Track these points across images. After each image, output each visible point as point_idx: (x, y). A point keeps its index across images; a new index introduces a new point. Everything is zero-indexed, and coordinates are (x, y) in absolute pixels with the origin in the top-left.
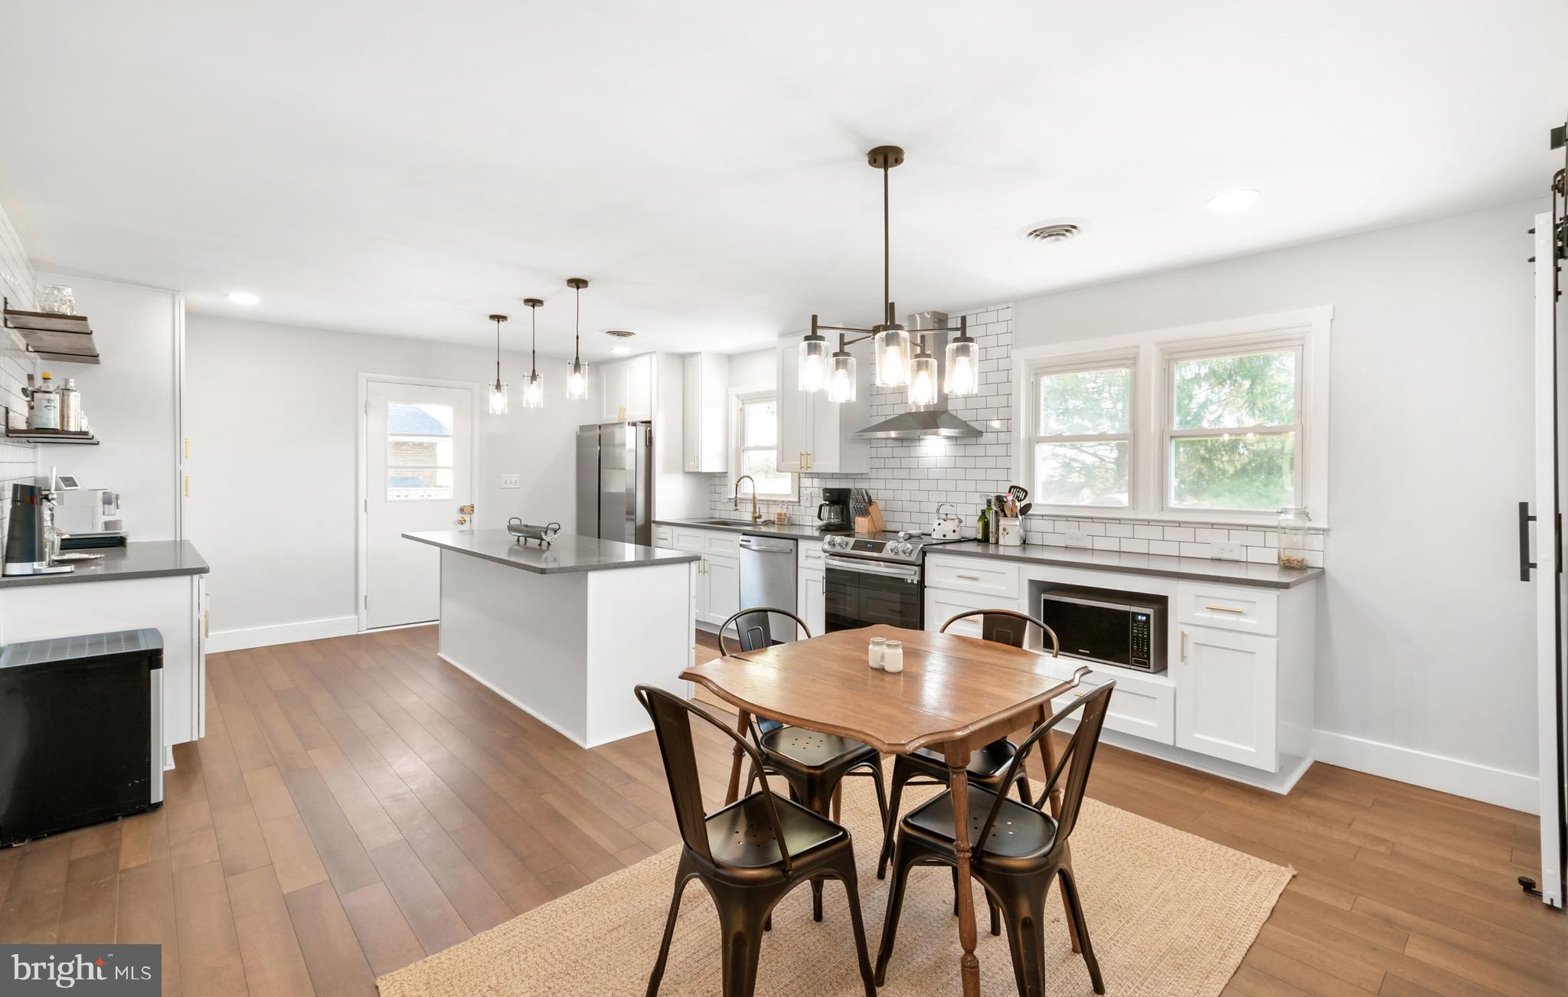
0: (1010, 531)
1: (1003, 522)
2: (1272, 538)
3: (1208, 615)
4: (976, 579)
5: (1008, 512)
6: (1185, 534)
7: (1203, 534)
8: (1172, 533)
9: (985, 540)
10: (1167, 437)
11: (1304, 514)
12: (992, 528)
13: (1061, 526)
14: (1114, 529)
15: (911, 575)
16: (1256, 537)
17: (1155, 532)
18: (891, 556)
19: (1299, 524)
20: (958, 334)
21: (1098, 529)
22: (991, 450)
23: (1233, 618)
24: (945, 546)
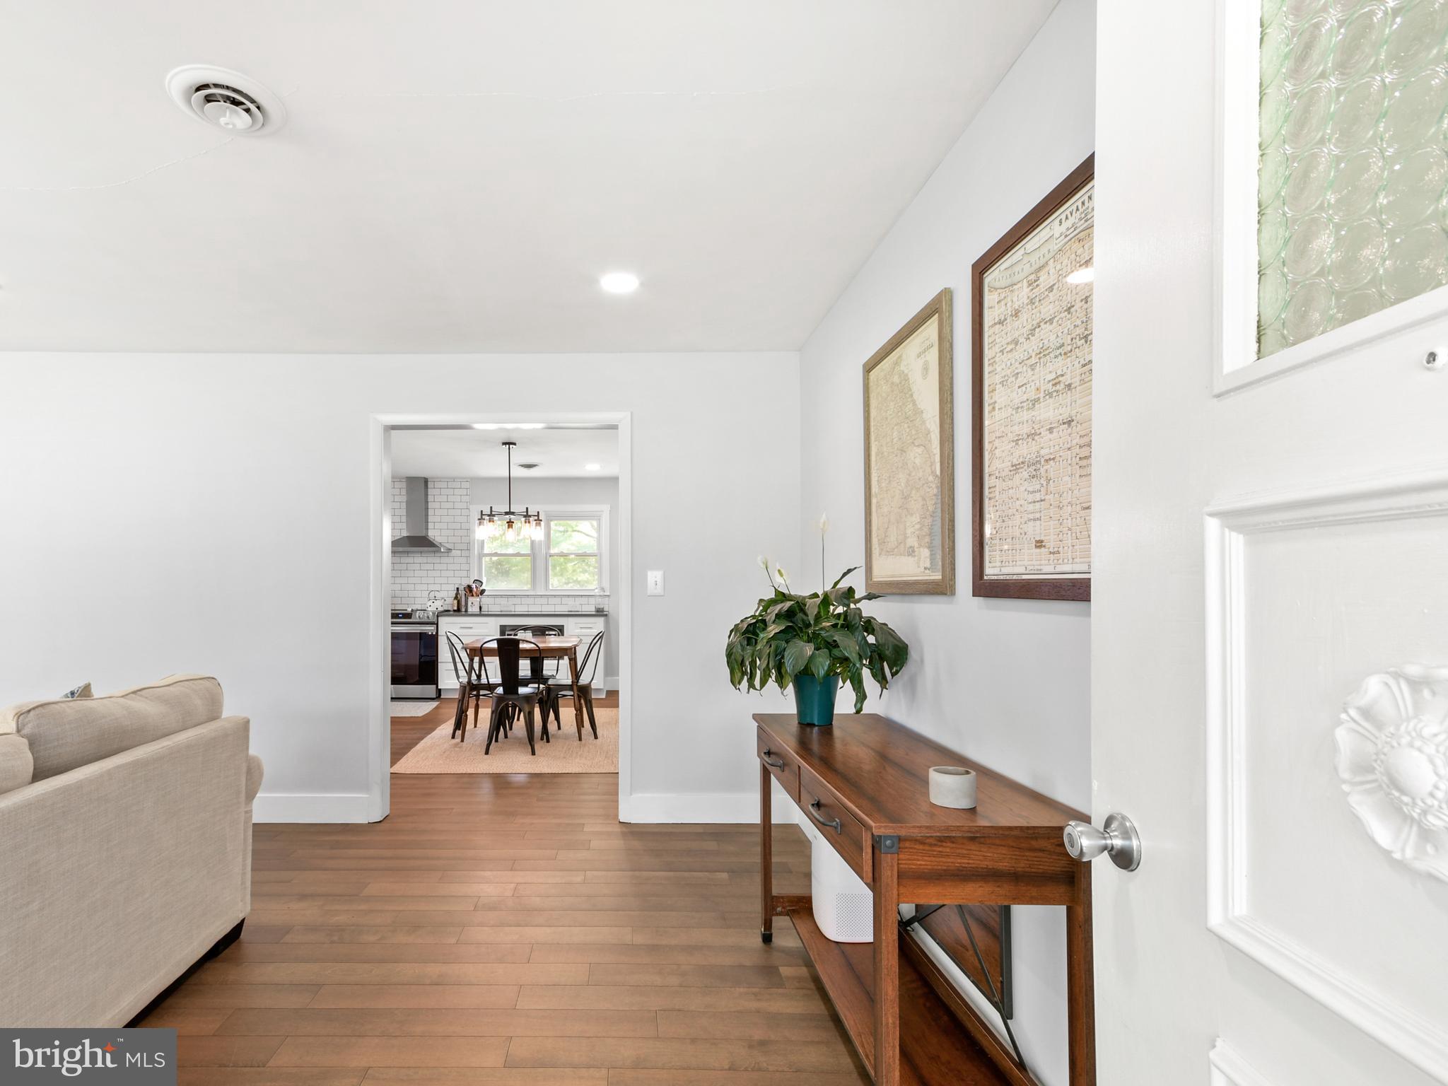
0: (473, 604)
1: (471, 599)
2: (592, 600)
3: (579, 630)
4: (471, 628)
5: (475, 595)
6: (557, 600)
7: (565, 600)
8: (552, 600)
9: (459, 610)
10: (548, 556)
11: (603, 589)
12: (463, 603)
13: (498, 601)
14: (525, 600)
15: (430, 629)
16: (584, 600)
17: (544, 601)
18: (418, 620)
19: (602, 593)
20: (536, 518)
21: (517, 601)
22: (456, 560)
23: (589, 630)
24: (446, 613)
